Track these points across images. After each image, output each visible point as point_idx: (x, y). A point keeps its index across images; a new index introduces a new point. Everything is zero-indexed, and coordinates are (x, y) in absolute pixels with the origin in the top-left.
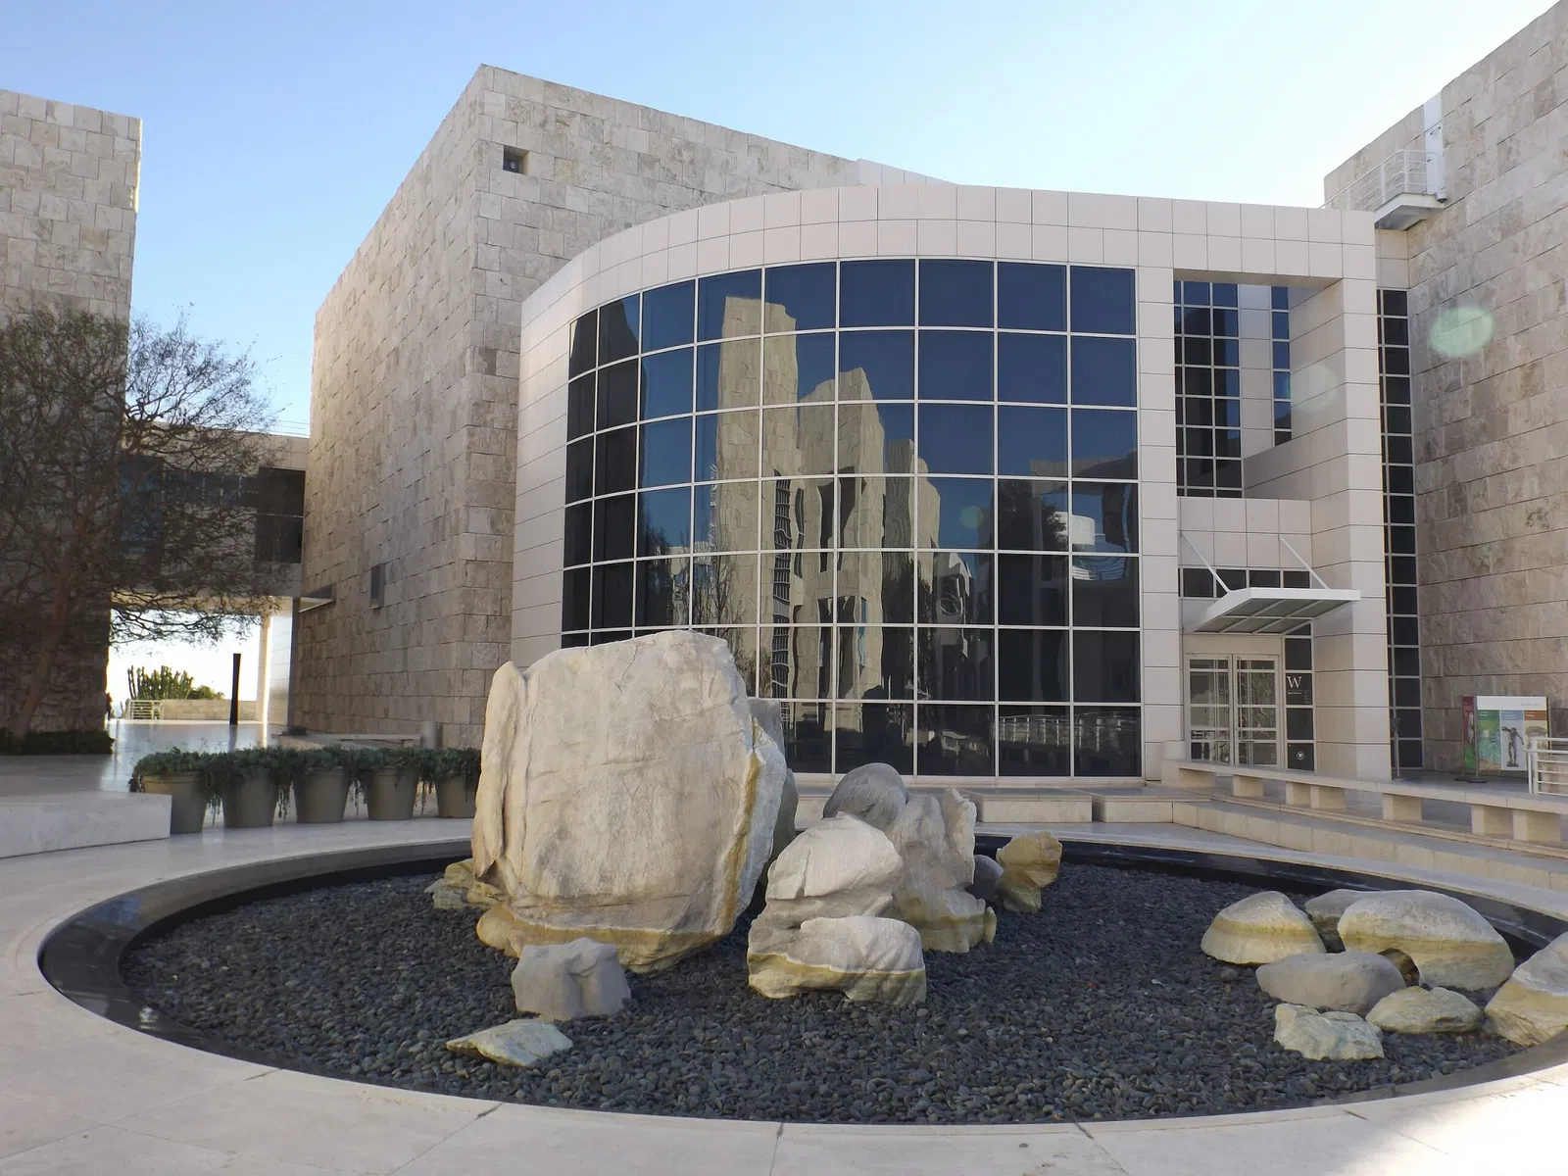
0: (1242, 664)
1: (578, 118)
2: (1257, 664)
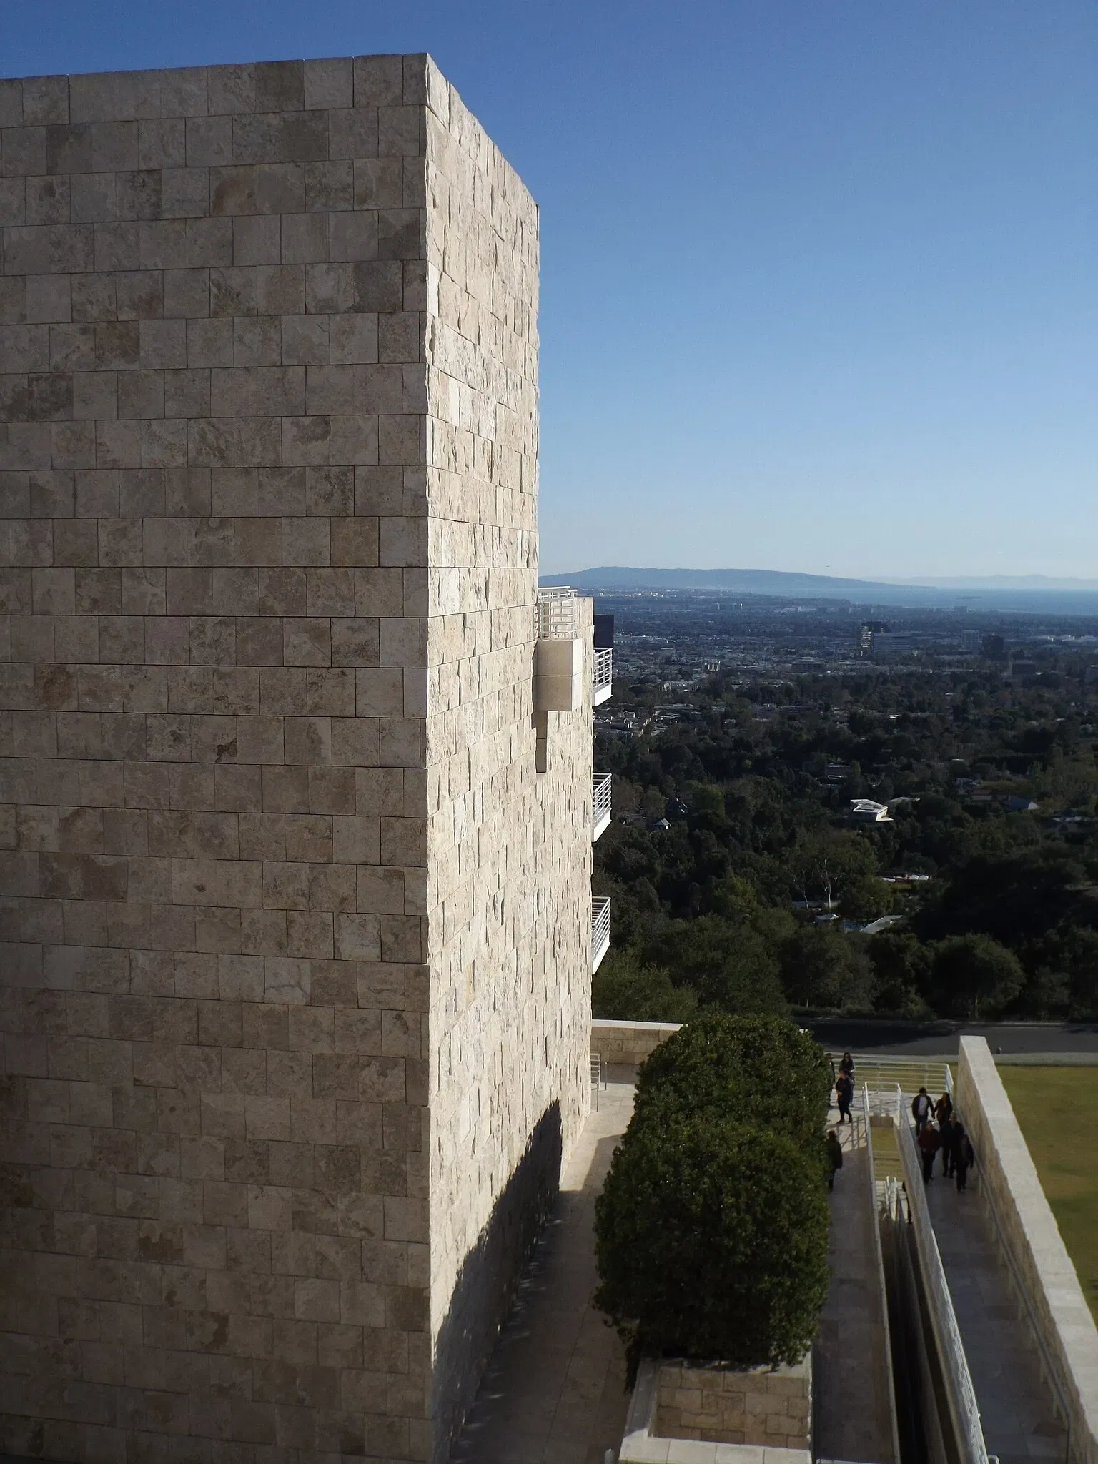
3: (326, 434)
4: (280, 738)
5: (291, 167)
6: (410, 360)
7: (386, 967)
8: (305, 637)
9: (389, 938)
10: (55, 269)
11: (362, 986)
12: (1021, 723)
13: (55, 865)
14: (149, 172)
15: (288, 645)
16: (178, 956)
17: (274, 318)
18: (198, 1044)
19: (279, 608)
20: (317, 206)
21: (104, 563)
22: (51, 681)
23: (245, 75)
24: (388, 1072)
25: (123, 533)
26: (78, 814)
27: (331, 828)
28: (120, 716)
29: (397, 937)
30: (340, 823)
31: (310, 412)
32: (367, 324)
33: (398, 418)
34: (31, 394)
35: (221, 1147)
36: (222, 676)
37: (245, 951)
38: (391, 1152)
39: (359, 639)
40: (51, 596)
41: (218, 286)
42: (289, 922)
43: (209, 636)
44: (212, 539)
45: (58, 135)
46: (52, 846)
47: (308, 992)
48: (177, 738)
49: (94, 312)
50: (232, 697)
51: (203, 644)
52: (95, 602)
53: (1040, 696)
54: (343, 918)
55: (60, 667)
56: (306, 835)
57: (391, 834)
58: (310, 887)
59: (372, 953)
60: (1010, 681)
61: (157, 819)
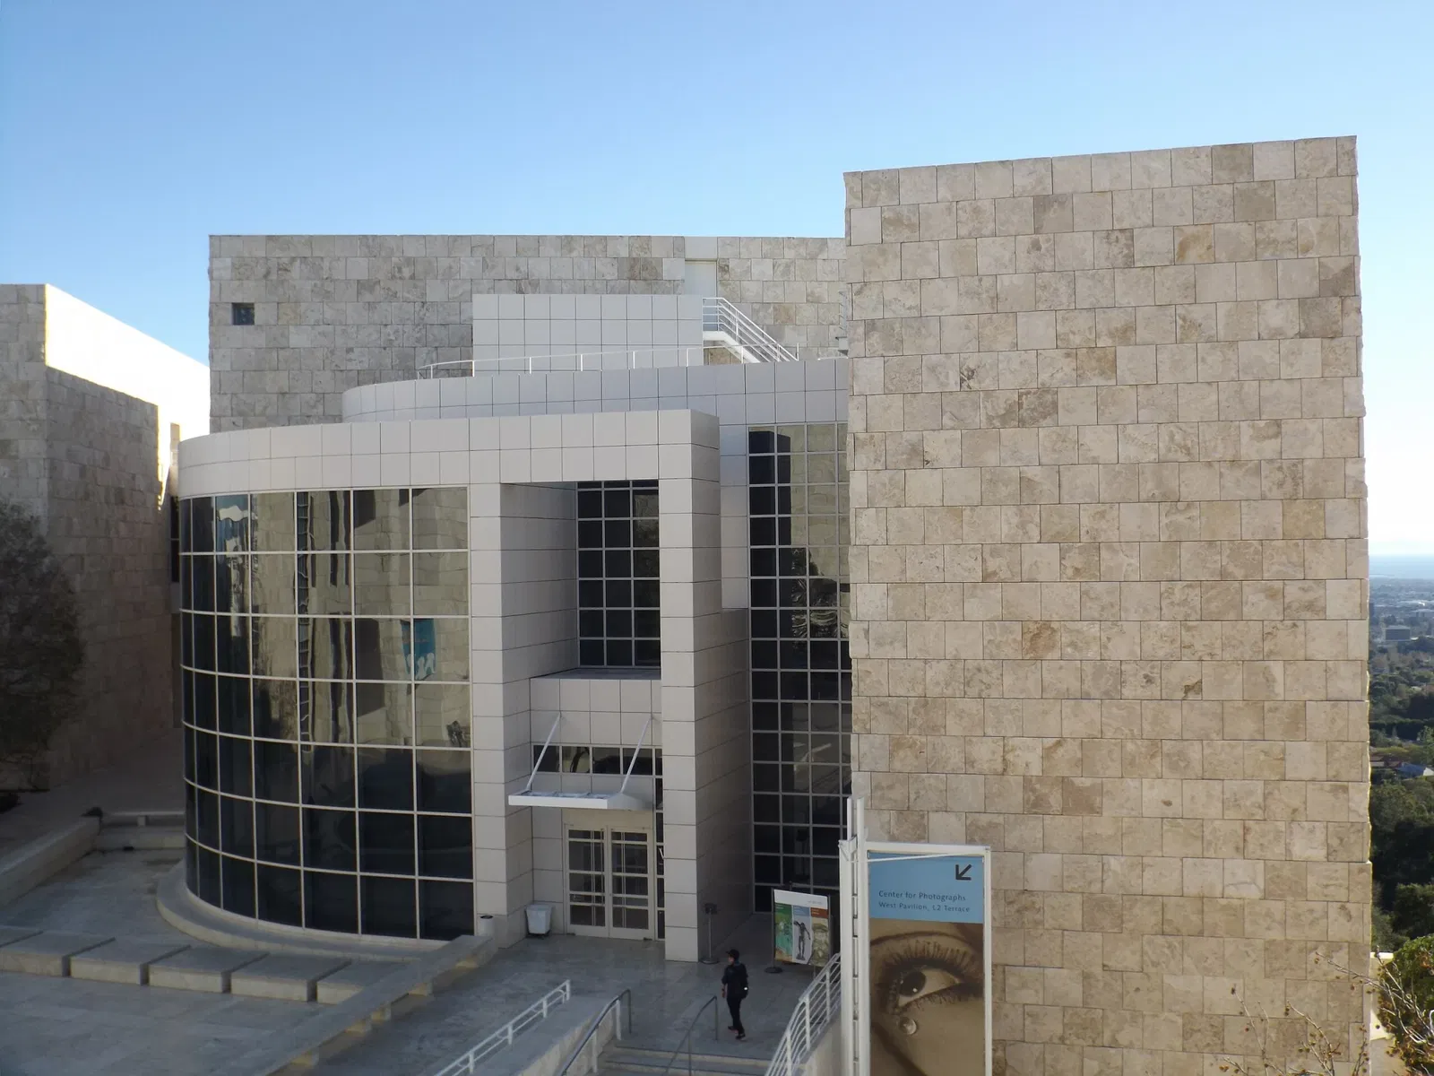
0: (617, 836)
1: (297, 263)
2: (629, 836)
3: (1278, 434)
4: (1240, 677)
5: (1245, 225)
6: (1349, 374)
7: (1333, 866)
8: (1262, 596)
9: (1335, 842)
10: (1042, 307)
11: (1311, 882)
12: (1403, 687)
13: (1038, 786)
14: (1122, 231)
15: (1247, 603)
16: (1146, 860)
17: (1233, 343)
18: (1163, 934)
19: (1239, 573)
20: (1267, 255)
21: (1085, 539)
22: (1037, 636)
23: (1203, 156)
24: (1334, 954)
25: (1102, 514)
26: (1059, 744)
27: (1284, 751)
28: (1098, 663)
29: (1341, 840)
30: (1292, 746)
31: (1264, 417)
32: (1312, 346)
33: (1339, 420)
34: (1020, 405)
35: (1180, 1021)
36: (1189, 629)
37: (1206, 854)
38: (1335, 1024)
39: (1310, 596)
40: (1038, 568)
41: (1184, 319)
42: (1246, 830)
43: (1178, 596)
44: (1180, 518)
45: (1042, 203)
46: (1035, 771)
47: (1262, 887)
48: (1149, 680)
49: (1076, 340)
50: (1198, 646)
51: (1172, 603)
52: (1077, 570)
53: (1418, 661)
54: (1294, 825)
55: (1046, 625)
56: (1262, 757)
57: (1336, 755)
58: (1265, 798)
59: (1320, 854)
60: (1385, 646)
61: (1130, 746)
